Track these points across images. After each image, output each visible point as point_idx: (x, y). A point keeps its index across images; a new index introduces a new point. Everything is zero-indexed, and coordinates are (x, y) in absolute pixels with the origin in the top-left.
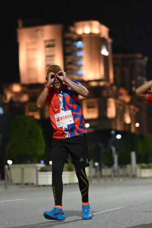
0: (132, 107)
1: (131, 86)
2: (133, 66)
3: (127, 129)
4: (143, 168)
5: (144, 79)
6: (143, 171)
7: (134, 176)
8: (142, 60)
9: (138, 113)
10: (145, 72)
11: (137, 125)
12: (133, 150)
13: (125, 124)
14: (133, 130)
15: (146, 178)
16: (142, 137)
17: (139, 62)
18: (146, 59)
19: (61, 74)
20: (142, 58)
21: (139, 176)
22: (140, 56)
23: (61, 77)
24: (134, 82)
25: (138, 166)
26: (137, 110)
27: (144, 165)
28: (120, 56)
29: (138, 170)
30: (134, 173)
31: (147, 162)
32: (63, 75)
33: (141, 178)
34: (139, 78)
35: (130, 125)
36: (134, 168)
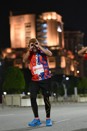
0: (75, 62)
1: (75, 49)
2: (75, 38)
3: (72, 74)
4: (81, 97)
5: (82, 45)
7: (76, 101)
8: (81, 35)
9: (78, 65)
10: (82, 42)
12: (75, 86)
13: (71, 71)
14: (75, 75)
15: (83, 102)
16: (80, 79)
17: (79, 35)
18: (83, 34)
20: (81, 34)
21: (79, 101)
22: (79, 32)
24: (76, 47)
25: (78, 95)
26: (78, 63)
27: (82, 95)
28: (68, 32)
29: (79, 98)
30: (76, 99)
31: (83, 93)
34: (79, 45)
35: (74, 72)
36: (76, 97)
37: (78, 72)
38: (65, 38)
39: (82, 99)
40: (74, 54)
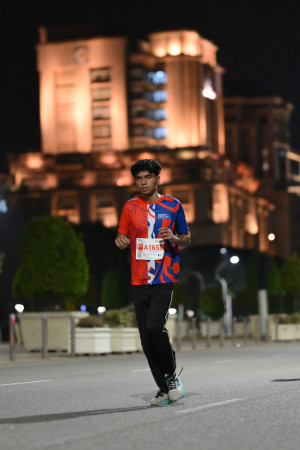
0: (262, 202)
1: (261, 160)
2: (264, 120)
3: (251, 245)
4: (282, 322)
5: (287, 146)
6: (281, 327)
7: (264, 339)
8: (282, 110)
9: (273, 213)
10: (288, 134)
12: (262, 287)
13: (247, 234)
14: (263, 247)
15: (288, 341)
16: (279, 261)
17: (276, 112)
18: (290, 106)
20: (283, 106)
21: (273, 338)
22: (278, 100)
24: (265, 153)
25: (272, 317)
26: (272, 207)
27: (284, 316)
28: (238, 100)
29: (273, 327)
30: (264, 331)
31: (290, 310)
33: (278, 341)
34: (276, 144)
35: (256, 237)
36: (264, 322)
37: (272, 237)
38: (228, 120)
39: (285, 329)
40: (258, 175)
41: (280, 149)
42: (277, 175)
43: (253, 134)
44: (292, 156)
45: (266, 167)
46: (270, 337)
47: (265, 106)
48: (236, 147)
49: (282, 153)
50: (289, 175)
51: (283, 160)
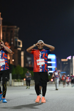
1: (11, 41)
2: (12, 32)
4: (15, 81)
5: (17, 38)
6: (15, 83)
7: (11, 85)
8: (16, 29)
9: (13, 55)
10: (18, 35)
11: (13, 60)
12: (10, 73)
14: (11, 63)
15: (16, 86)
16: (15, 66)
17: (15, 30)
18: (19, 28)
19: (2, 43)
20: (17, 28)
21: (13, 85)
22: (16, 27)
23: (2, 45)
24: (12, 39)
25: (13, 80)
26: (13, 53)
27: (16, 80)
28: (6, 26)
29: (13, 82)
30: (11, 84)
31: (17, 78)
32: (2, 44)
33: (14, 86)
34: (15, 38)
35: (9, 60)
36: (11, 81)
38: (3, 31)
39: (16, 83)
40: (10, 45)
41: (16, 39)
42: (15, 45)
43: (9, 35)
44: (19, 41)
45: (12, 43)
46: (12, 85)
47: (12, 28)
48: (5, 38)
49: (16, 40)
50: (18, 45)
51: (16, 42)
